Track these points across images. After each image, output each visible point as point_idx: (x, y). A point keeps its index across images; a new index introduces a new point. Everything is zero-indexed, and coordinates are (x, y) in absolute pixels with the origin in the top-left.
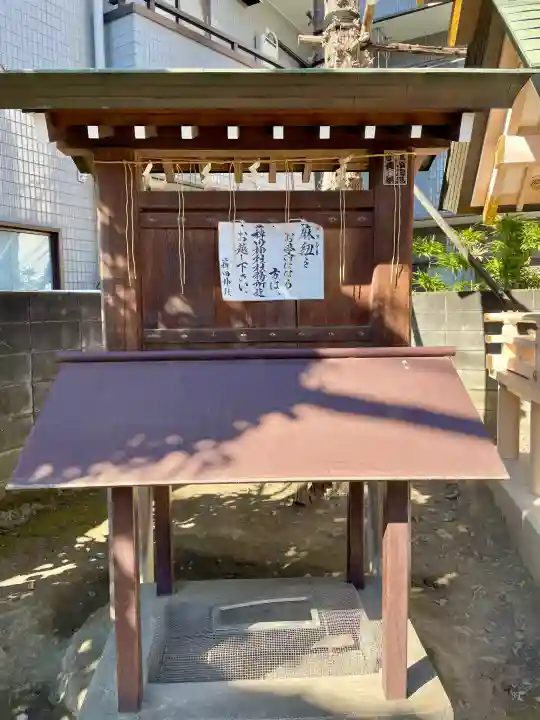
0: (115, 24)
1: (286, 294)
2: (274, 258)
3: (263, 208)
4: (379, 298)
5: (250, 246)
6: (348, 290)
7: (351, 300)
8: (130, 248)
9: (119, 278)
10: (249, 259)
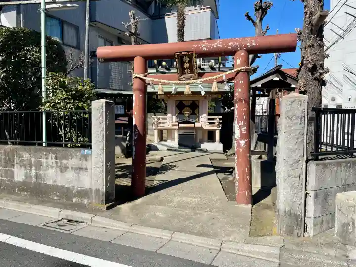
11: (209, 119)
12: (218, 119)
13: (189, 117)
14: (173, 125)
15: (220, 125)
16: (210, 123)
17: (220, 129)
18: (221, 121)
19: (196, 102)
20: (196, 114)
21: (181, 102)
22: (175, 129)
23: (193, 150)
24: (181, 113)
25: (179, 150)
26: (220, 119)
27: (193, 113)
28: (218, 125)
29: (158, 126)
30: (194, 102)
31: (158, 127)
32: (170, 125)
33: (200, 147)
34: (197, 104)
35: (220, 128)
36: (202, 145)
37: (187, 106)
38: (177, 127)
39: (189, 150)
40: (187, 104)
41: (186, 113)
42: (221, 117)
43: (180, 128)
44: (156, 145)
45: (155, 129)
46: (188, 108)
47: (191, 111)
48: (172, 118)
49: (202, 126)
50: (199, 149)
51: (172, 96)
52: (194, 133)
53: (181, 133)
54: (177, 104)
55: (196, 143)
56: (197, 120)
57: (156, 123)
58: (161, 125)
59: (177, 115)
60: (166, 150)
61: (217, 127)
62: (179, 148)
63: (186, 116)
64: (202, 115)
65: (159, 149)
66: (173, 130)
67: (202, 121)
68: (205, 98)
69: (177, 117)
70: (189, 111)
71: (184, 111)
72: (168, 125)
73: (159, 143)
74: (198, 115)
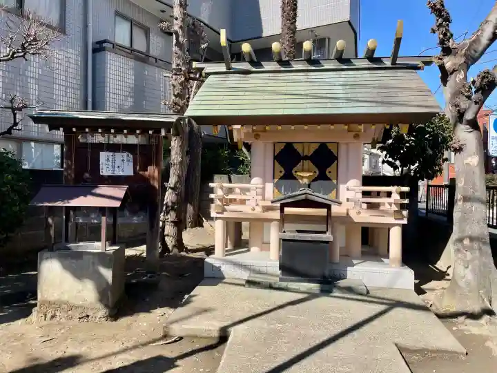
0: (98, 55)
1: (121, 174)
2: (118, 162)
3: (115, 148)
4: (149, 176)
5: (111, 159)
6: (141, 173)
7: (142, 176)
8: (73, 158)
9: (69, 167)
10: (110, 163)
11: (365, 194)
12: (395, 196)
13: (309, 186)
14: (267, 209)
15: (405, 213)
16: (371, 206)
17: (403, 226)
18: (406, 201)
19: (330, 147)
20: (329, 179)
21: (289, 146)
22: (271, 220)
23: (327, 287)
24: (288, 176)
25: (284, 284)
26: (402, 195)
27: (323, 177)
28: (397, 214)
29: (224, 210)
30: (323, 146)
31: (226, 215)
32: (259, 210)
33: (344, 277)
34: (334, 151)
35: (405, 221)
36: (349, 268)
37: (306, 158)
38: (276, 215)
39: (314, 287)
40: (306, 153)
41: (303, 177)
42: (406, 189)
43: (284, 219)
44: (217, 264)
45: (217, 218)
46: (307, 164)
47: (315, 172)
48: (264, 188)
49: (348, 214)
50: (342, 283)
51: (265, 131)
52: (328, 236)
53: (288, 235)
54: (277, 152)
55: (332, 263)
56: (332, 196)
57: (218, 203)
58: (232, 207)
59: (276, 180)
60: (244, 283)
61: (396, 219)
62: (281, 280)
63: (304, 186)
64: (345, 182)
65: (226, 276)
66: (266, 224)
67: (348, 200)
68: (357, 136)
69: (277, 186)
70: (309, 171)
71: (296, 172)
72: (254, 209)
73: (227, 255)
74: (335, 182)
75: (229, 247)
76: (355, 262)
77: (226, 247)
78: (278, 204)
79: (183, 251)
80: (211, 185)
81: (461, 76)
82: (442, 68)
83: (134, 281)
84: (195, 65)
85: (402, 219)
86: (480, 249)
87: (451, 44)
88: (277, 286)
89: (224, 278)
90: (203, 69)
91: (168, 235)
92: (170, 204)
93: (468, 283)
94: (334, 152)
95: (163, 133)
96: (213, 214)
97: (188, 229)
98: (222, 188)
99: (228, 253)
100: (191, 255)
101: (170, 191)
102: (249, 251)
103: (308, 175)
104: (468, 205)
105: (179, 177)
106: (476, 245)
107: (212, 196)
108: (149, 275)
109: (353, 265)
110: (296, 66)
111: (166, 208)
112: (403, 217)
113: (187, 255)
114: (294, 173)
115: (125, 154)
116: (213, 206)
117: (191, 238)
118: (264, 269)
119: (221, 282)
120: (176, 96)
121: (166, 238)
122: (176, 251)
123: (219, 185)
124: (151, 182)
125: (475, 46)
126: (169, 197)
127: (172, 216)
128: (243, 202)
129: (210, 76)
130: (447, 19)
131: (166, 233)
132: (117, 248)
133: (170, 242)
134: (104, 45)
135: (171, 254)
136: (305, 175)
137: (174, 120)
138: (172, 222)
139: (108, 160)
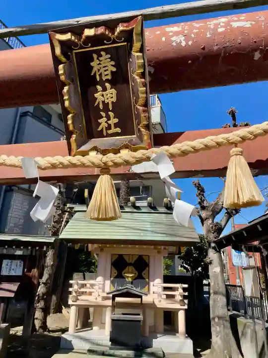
0: (8, 194)
1: (14, 274)
2: (13, 267)
3: (13, 257)
4: (32, 276)
5: (9, 264)
6: (27, 274)
7: (27, 276)
10: (8, 267)
11: (165, 289)
12: (181, 291)
13: (132, 283)
14: (105, 298)
15: (186, 301)
16: (169, 297)
17: (186, 310)
18: (186, 294)
19: (144, 258)
20: (144, 278)
21: (121, 256)
22: (106, 307)
23: (139, 353)
24: (120, 276)
25: (112, 352)
26: (184, 290)
27: (140, 277)
28: (182, 302)
29: (77, 299)
30: (140, 257)
31: (78, 303)
32: (99, 299)
33: (150, 346)
35: (186, 307)
36: (154, 340)
37: (130, 264)
39: (131, 353)
40: (131, 261)
42: (186, 286)
43: (115, 306)
46: (131, 268)
47: (136, 274)
48: (104, 284)
49: (154, 302)
50: (149, 350)
51: (106, 247)
52: (140, 317)
53: (116, 317)
54: (113, 260)
55: (144, 336)
56: (145, 290)
57: (74, 294)
58: (83, 297)
59: (112, 279)
60: (86, 352)
61: (181, 305)
62: (111, 349)
63: (129, 283)
64: (153, 281)
65: (75, 348)
66: (104, 309)
67: (154, 293)
68: (159, 252)
69: (112, 283)
70: (132, 273)
71: (124, 273)
72: (96, 299)
73: (76, 332)
74: (147, 280)
75: (79, 327)
76: (158, 336)
77: (77, 326)
78: (111, 295)
79: (46, 331)
80: (71, 282)
81: (210, 221)
82: (200, 217)
83: (12, 351)
84: (68, 205)
85: (184, 306)
86: (224, 325)
87: (205, 204)
88: (107, 353)
89: (73, 349)
90: (73, 208)
91: (37, 319)
92: (41, 295)
93: (219, 347)
94: (147, 261)
95: (45, 249)
96: (70, 302)
97: (51, 315)
98: (78, 284)
99: (78, 331)
100: (52, 334)
101: (42, 285)
102: (92, 329)
103: (131, 275)
104: (216, 296)
105: (50, 275)
106: (221, 321)
107: (70, 289)
108: (22, 347)
109: (156, 338)
110: (127, 210)
111: (38, 298)
112: (185, 304)
113: (49, 334)
114: (123, 274)
115: (18, 261)
116: (70, 296)
117: (53, 322)
118: (100, 342)
119: (71, 351)
120: (54, 222)
121: (35, 321)
122: (41, 331)
123: (76, 282)
124: (33, 280)
125: (216, 206)
126: (41, 290)
127: (41, 304)
128: (90, 294)
129: (77, 213)
130: (203, 191)
131: (36, 317)
132: (7, 324)
133: (37, 324)
134: (13, 188)
135: (38, 333)
136: (129, 276)
137: (52, 241)
138: (41, 308)
139: (7, 265)
